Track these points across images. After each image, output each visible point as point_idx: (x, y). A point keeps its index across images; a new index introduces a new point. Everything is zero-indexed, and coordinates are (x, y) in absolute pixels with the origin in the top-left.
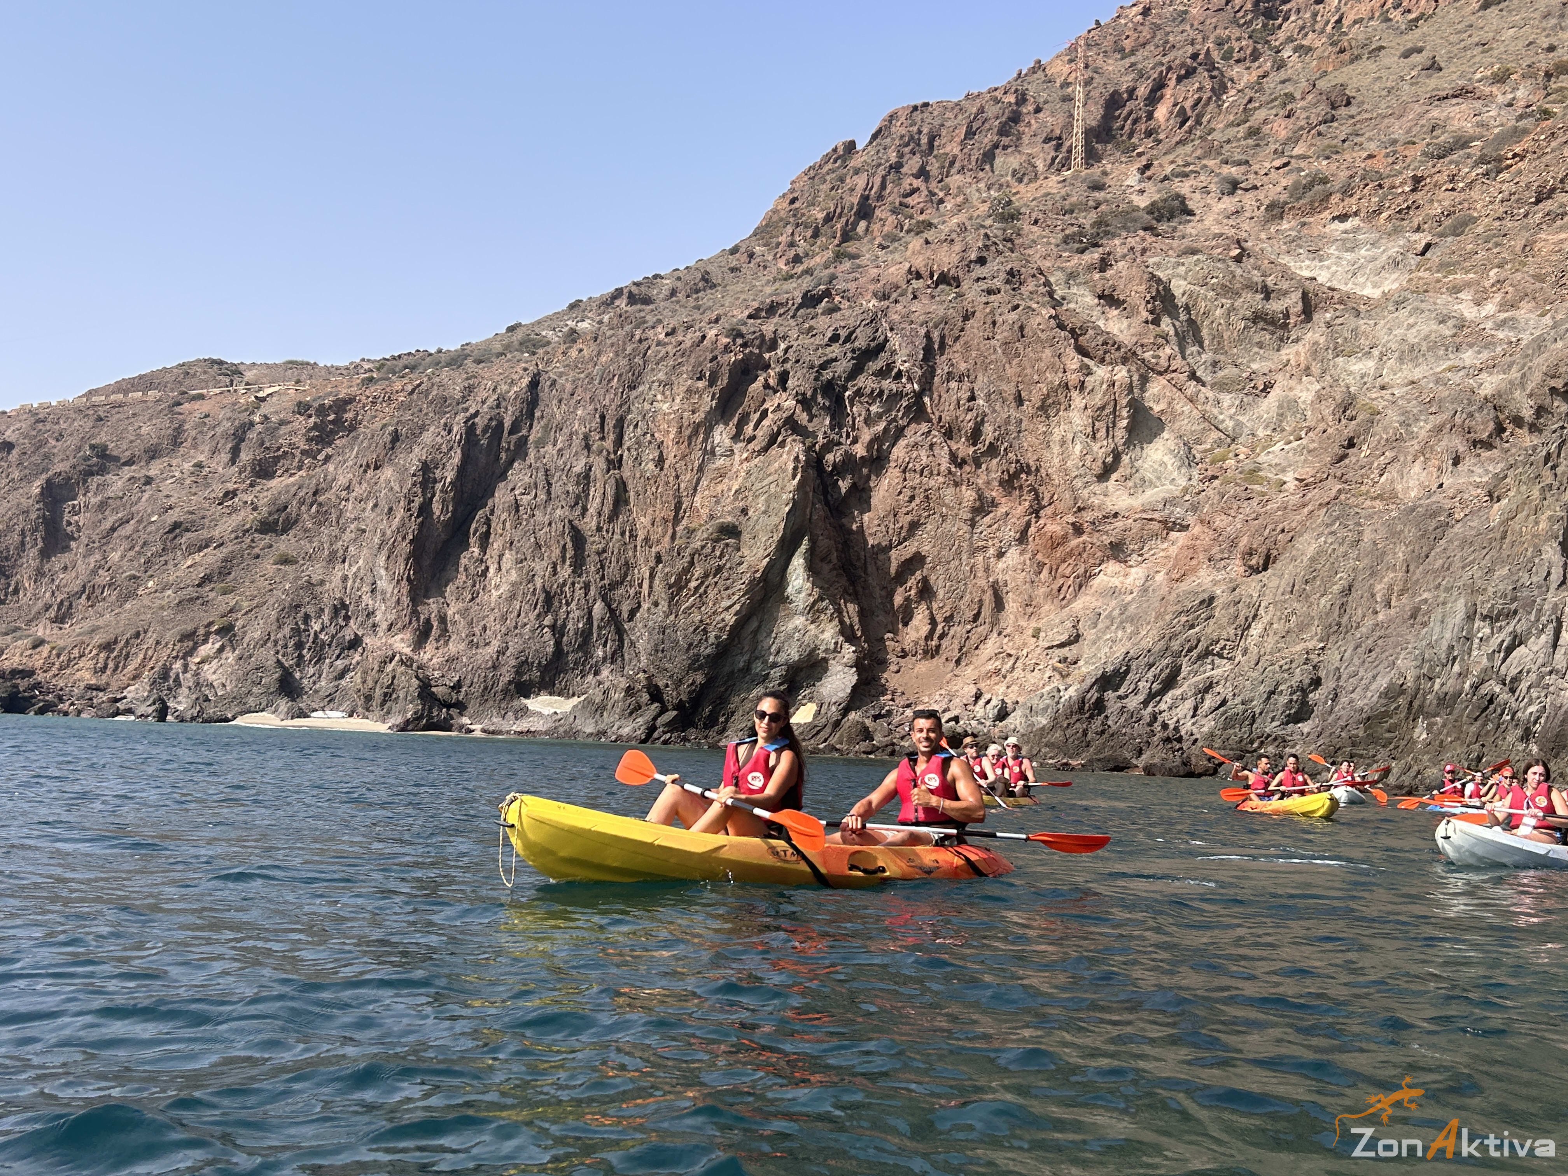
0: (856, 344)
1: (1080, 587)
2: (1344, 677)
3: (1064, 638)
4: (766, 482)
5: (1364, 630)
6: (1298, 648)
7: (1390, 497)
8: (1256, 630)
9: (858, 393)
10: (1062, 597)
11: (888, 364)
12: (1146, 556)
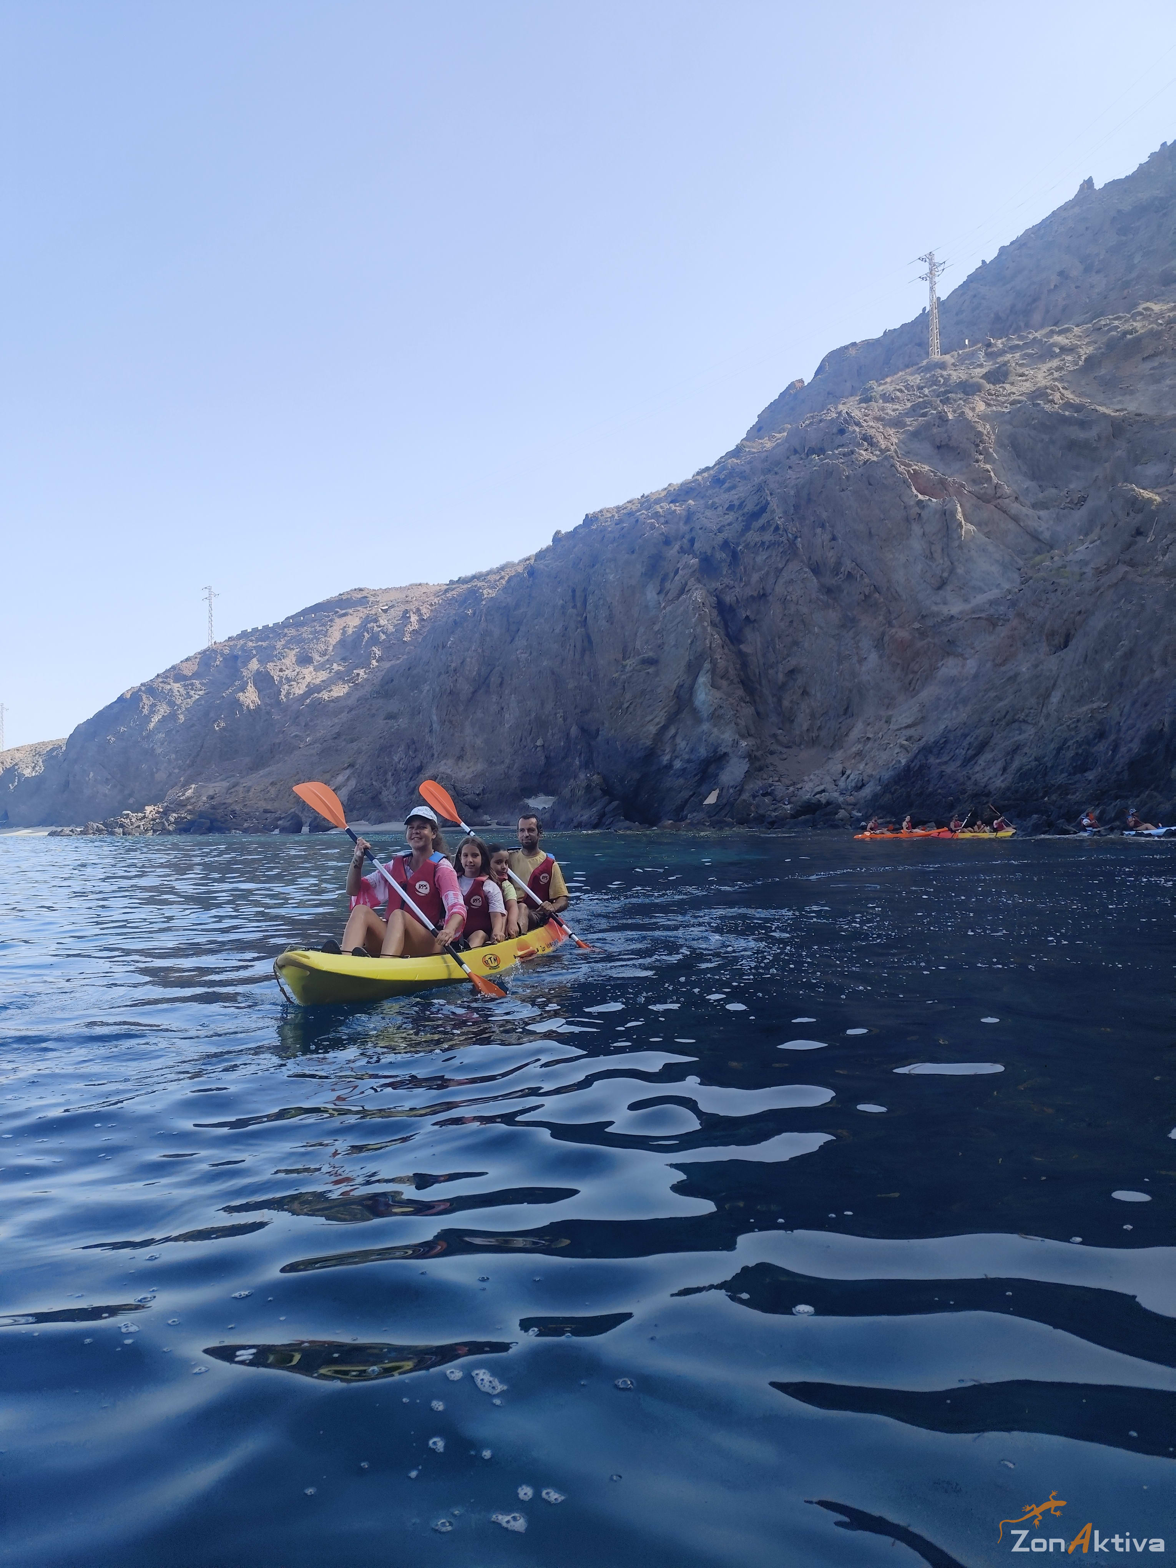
0: (746, 510)
1: (926, 679)
2: (1124, 729)
3: (910, 721)
4: (675, 623)
6: (1084, 708)
8: (1056, 697)
9: (747, 546)
10: (911, 689)
11: (768, 522)
12: (978, 649)
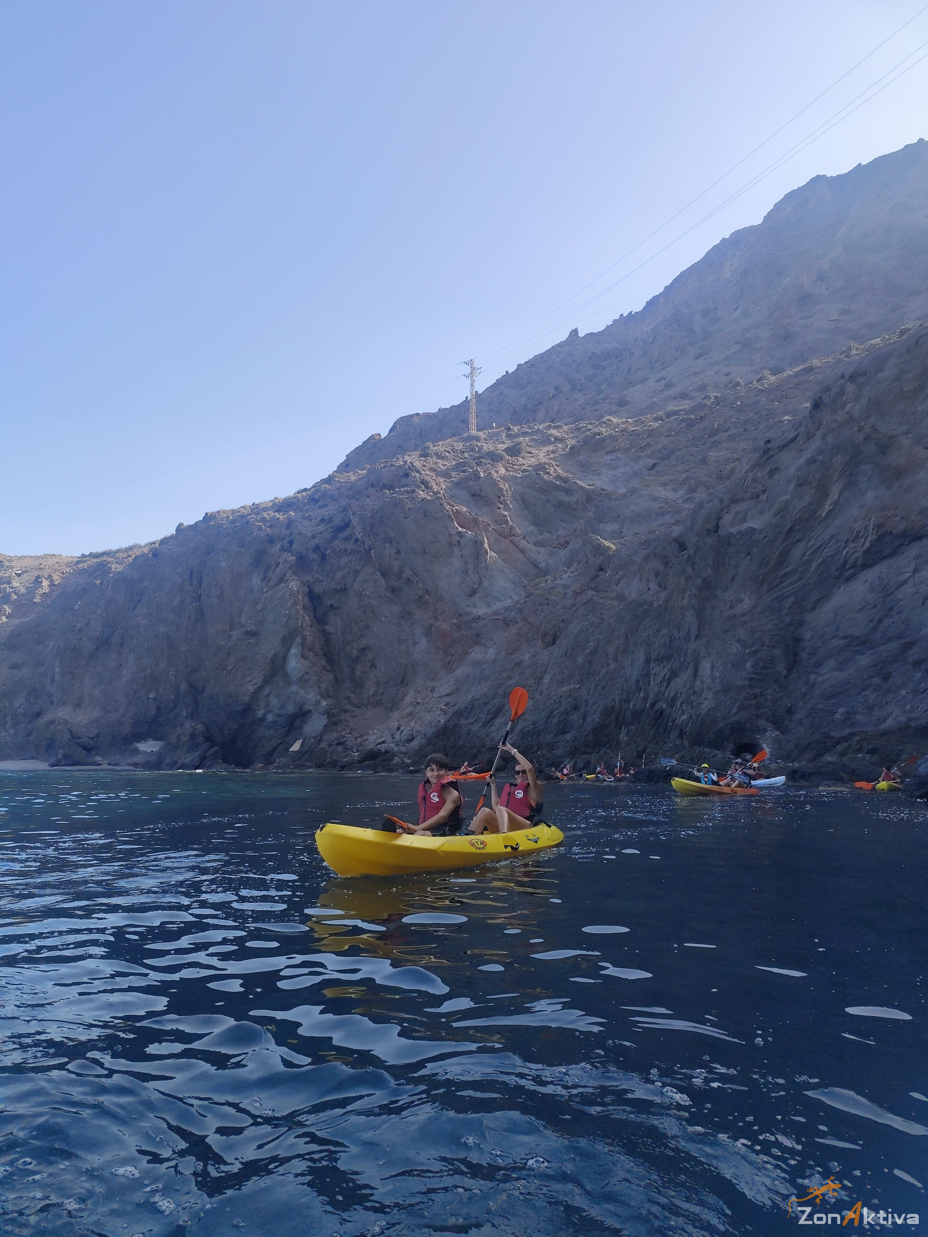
0: (334, 524)
1: (460, 661)
2: (590, 704)
3: (448, 691)
4: (274, 605)
5: (600, 676)
6: (565, 689)
7: (620, 598)
8: (546, 680)
9: (333, 551)
10: (450, 667)
11: (350, 535)
12: (496, 641)
